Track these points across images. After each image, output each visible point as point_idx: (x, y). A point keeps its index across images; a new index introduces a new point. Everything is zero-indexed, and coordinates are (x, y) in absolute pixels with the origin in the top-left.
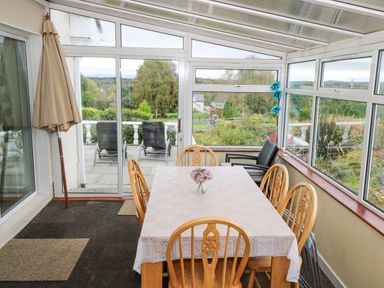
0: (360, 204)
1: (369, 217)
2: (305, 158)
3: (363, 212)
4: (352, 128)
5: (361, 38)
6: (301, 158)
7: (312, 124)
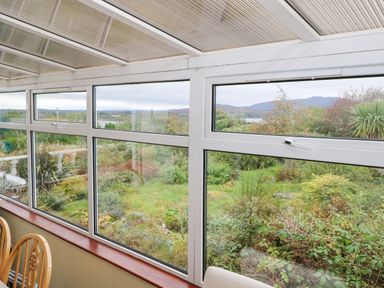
0: (91, 240)
1: (102, 251)
2: (23, 199)
3: (96, 247)
4: (64, 155)
5: (73, 72)
6: (19, 200)
7: (28, 156)
